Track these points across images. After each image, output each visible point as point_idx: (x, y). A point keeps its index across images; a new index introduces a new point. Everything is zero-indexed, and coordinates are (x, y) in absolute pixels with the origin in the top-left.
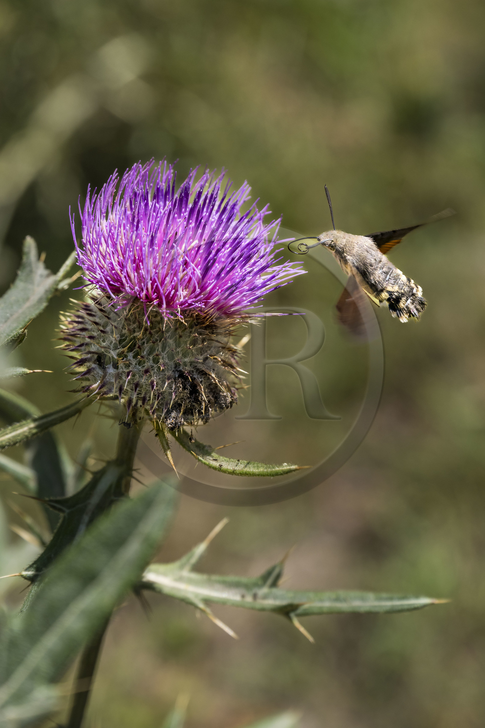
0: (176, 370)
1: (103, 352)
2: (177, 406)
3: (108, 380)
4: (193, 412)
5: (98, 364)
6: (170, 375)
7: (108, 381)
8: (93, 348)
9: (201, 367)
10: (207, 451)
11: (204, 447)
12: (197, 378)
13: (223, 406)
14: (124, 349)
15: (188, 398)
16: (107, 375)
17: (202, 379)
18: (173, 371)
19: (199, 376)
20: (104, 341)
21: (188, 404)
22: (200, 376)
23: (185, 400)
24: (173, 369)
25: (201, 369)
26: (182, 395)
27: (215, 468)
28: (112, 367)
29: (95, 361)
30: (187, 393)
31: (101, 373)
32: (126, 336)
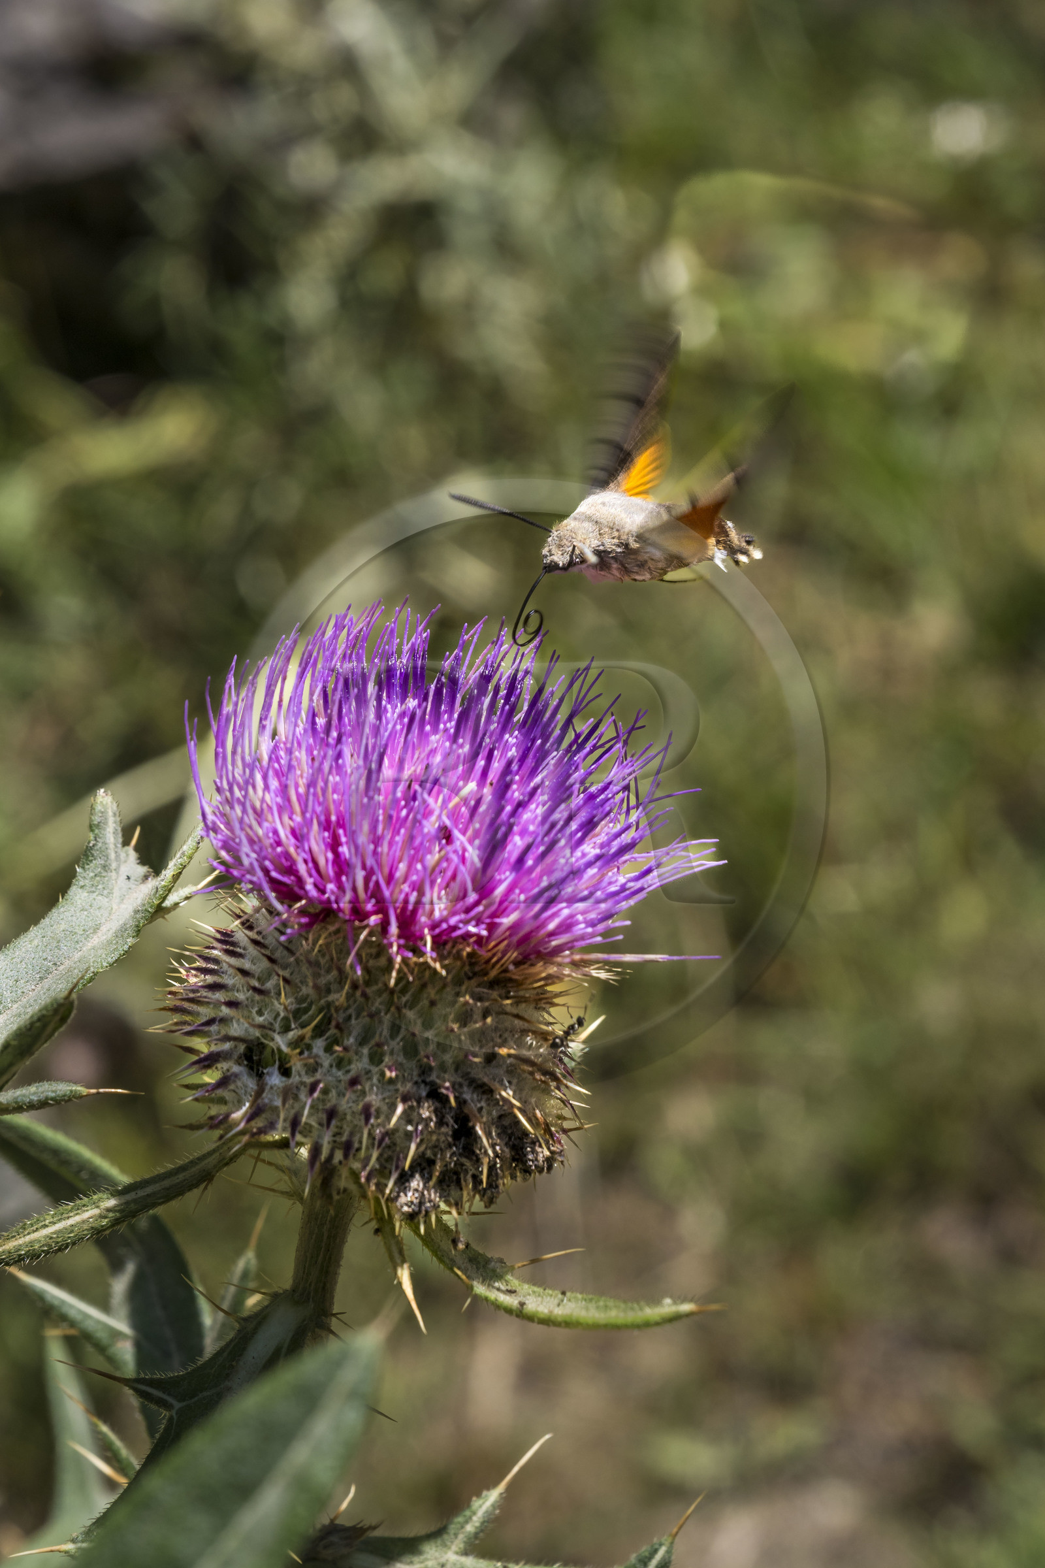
0: (424, 1082)
1: (258, 1038)
2: (423, 1165)
3: (266, 1101)
4: (460, 1179)
5: (247, 1065)
6: (409, 1092)
7: (265, 1105)
8: (236, 1030)
9: (481, 1076)
10: (494, 1271)
11: (488, 1261)
12: (469, 1101)
13: (531, 1166)
14: (305, 1030)
15: (450, 1146)
16: (266, 1091)
17: (483, 1104)
18: (416, 1083)
19: (475, 1096)
20: (260, 1013)
21: (450, 1161)
22: (478, 1096)
23: (441, 1150)
24: (415, 1079)
25: (479, 1079)
26: (434, 1138)
27: (509, 1311)
28: (276, 1072)
29: (240, 1057)
30: (446, 1135)
31: (251, 1084)
32: (309, 1000)
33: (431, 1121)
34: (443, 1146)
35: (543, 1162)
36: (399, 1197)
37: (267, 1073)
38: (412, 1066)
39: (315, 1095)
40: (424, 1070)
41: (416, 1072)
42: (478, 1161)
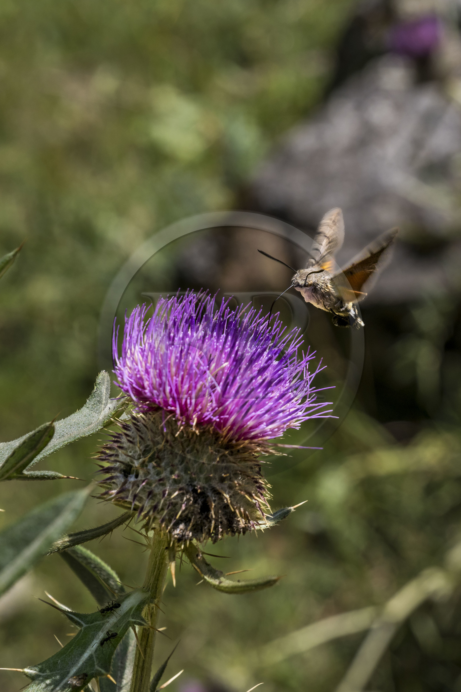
1: (129, 462)
2: (185, 520)
4: (202, 529)
5: (123, 473)
6: (182, 487)
8: (121, 458)
10: (217, 575)
11: (215, 571)
12: (210, 496)
13: (236, 530)
15: (199, 513)
17: (216, 499)
18: (187, 485)
19: (213, 495)
21: (198, 520)
25: (216, 488)
26: (192, 508)
28: (133, 476)
29: (121, 470)
30: (197, 508)
31: (122, 480)
32: (150, 447)
33: (191, 500)
34: (196, 513)
35: (241, 528)
36: (174, 531)
37: (130, 477)
38: (187, 477)
39: (144, 484)
40: (192, 480)
41: (188, 480)
42: (211, 522)
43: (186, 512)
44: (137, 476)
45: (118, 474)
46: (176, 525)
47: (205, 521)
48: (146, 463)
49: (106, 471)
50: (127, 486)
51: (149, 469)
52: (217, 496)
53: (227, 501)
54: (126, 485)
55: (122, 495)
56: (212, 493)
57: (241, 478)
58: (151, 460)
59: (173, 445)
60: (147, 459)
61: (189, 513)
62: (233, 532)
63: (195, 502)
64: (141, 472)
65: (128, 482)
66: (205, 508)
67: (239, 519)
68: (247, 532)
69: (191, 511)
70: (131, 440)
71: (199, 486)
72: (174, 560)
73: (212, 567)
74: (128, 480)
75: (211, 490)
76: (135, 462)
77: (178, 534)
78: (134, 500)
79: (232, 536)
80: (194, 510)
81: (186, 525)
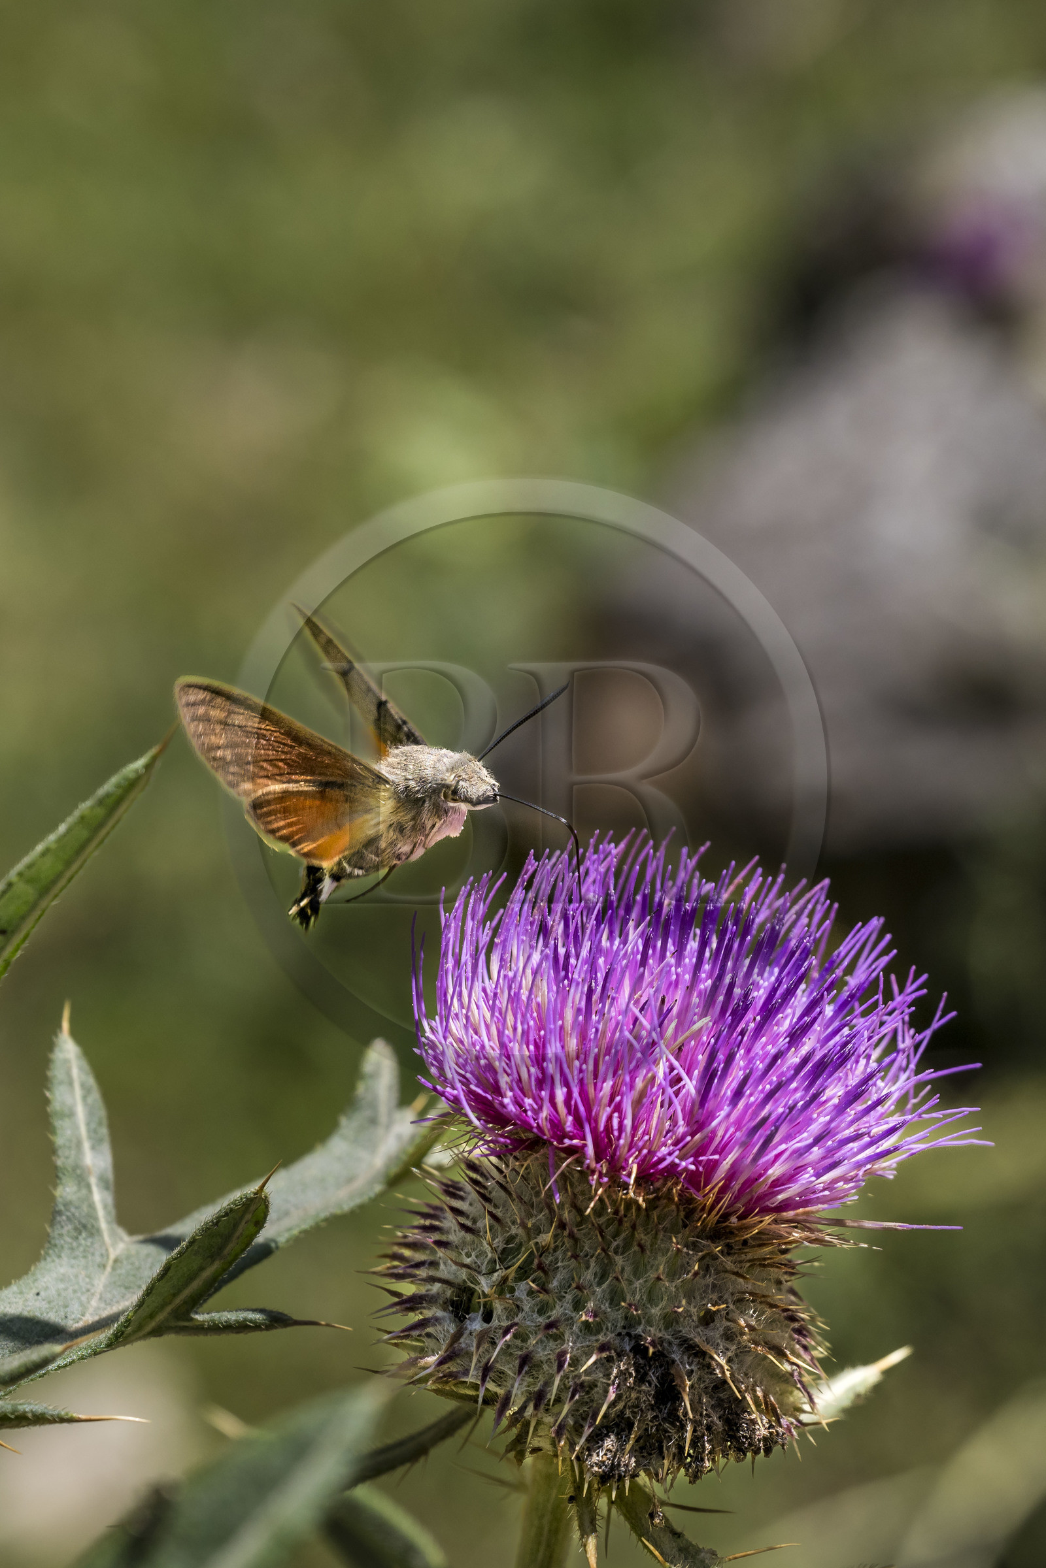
0: (628, 1334)
1: (464, 1281)
2: (619, 1425)
3: (463, 1345)
4: (663, 1446)
5: (452, 1311)
6: (609, 1342)
7: (462, 1349)
8: (444, 1272)
9: (692, 1336)
11: (698, 1551)
12: (678, 1362)
13: (744, 1443)
14: (509, 1270)
15: (652, 1408)
16: (465, 1336)
17: (693, 1366)
18: (619, 1334)
19: (685, 1358)
20: (468, 1255)
21: (651, 1424)
22: (689, 1358)
23: (642, 1410)
24: (619, 1330)
25: (691, 1339)
26: (634, 1395)
28: (480, 1318)
29: (445, 1303)
30: (647, 1393)
31: (451, 1328)
32: (517, 1240)
33: (631, 1375)
34: (643, 1406)
35: (759, 1440)
36: (590, 1455)
37: (469, 1319)
38: (617, 1316)
39: (508, 1337)
40: (630, 1322)
41: (621, 1323)
42: (683, 1428)
43: (620, 1406)
44: (488, 1317)
45: (440, 1313)
46: (596, 1439)
47: (667, 1425)
48: (510, 1283)
49: (408, 1305)
50: (463, 1342)
51: (518, 1299)
52: (696, 1360)
53: (723, 1372)
54: (462, 1340)
55: (452, 1367)
56: (684, 1353)
57: (754, 1312)
58: (523, 1273)
59: (578, 1234)
60: (512, 1272)
61: (625, 1407)
62: (741, 1450)
63: (641, 1379)
64: (498, 1307)
65: (467, 1332)
66: (668, 1394)
67: (753, 1416)
68: (776, 1449)
69: (629, 1404)
70: (469, 1223)
71: (650, 1335)
72: (594, 1530)
73: (687, 1541)
74: (466, 1329)
75: (680, 1345)
76: (482, 1280)
77: (601, 1464)
78: (483, 1380)
79: (738, 1460)
80: (638, 1398)
81: (622, 1440)
